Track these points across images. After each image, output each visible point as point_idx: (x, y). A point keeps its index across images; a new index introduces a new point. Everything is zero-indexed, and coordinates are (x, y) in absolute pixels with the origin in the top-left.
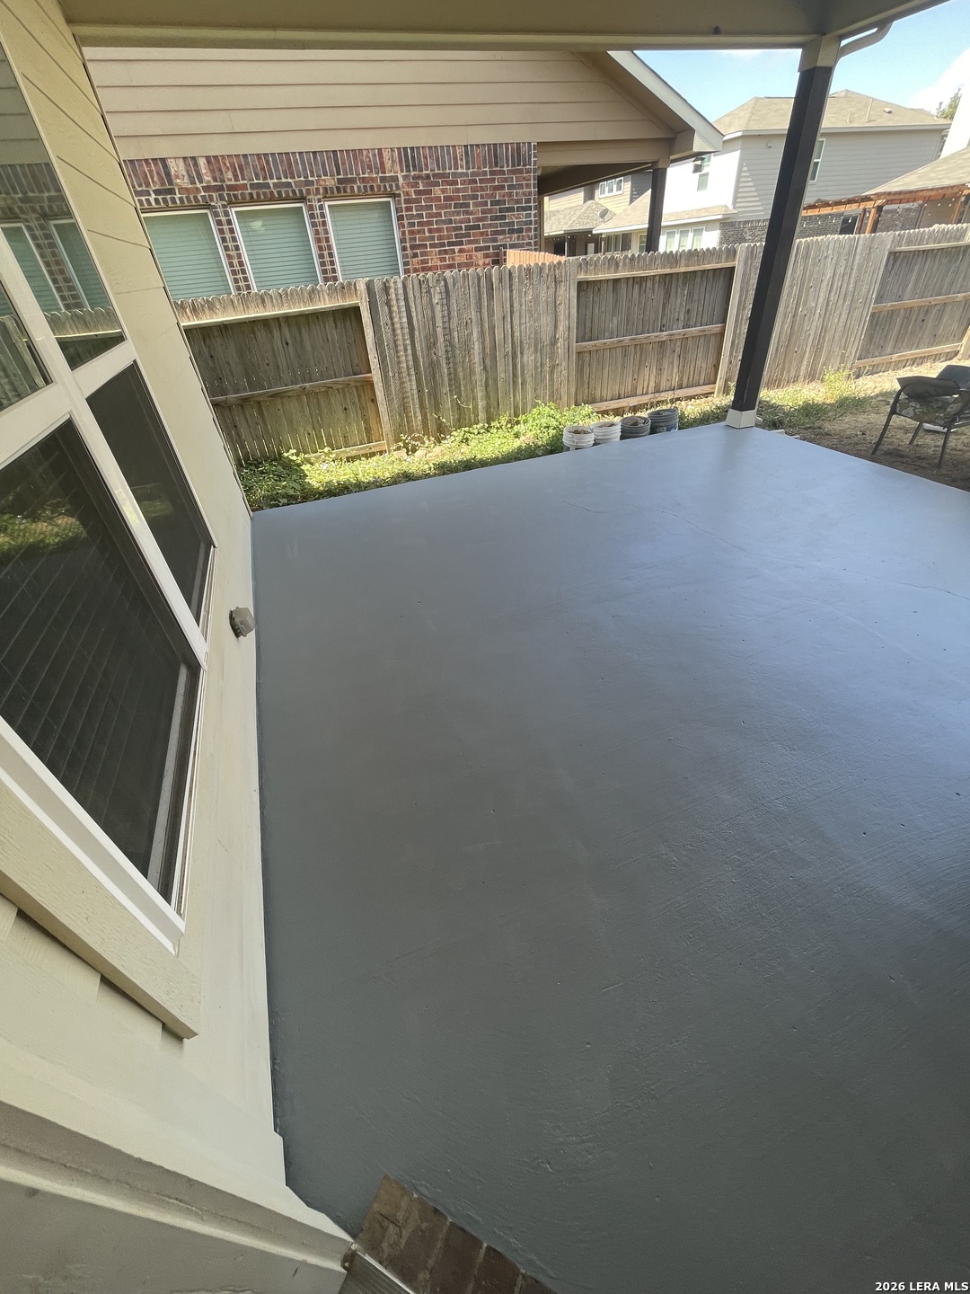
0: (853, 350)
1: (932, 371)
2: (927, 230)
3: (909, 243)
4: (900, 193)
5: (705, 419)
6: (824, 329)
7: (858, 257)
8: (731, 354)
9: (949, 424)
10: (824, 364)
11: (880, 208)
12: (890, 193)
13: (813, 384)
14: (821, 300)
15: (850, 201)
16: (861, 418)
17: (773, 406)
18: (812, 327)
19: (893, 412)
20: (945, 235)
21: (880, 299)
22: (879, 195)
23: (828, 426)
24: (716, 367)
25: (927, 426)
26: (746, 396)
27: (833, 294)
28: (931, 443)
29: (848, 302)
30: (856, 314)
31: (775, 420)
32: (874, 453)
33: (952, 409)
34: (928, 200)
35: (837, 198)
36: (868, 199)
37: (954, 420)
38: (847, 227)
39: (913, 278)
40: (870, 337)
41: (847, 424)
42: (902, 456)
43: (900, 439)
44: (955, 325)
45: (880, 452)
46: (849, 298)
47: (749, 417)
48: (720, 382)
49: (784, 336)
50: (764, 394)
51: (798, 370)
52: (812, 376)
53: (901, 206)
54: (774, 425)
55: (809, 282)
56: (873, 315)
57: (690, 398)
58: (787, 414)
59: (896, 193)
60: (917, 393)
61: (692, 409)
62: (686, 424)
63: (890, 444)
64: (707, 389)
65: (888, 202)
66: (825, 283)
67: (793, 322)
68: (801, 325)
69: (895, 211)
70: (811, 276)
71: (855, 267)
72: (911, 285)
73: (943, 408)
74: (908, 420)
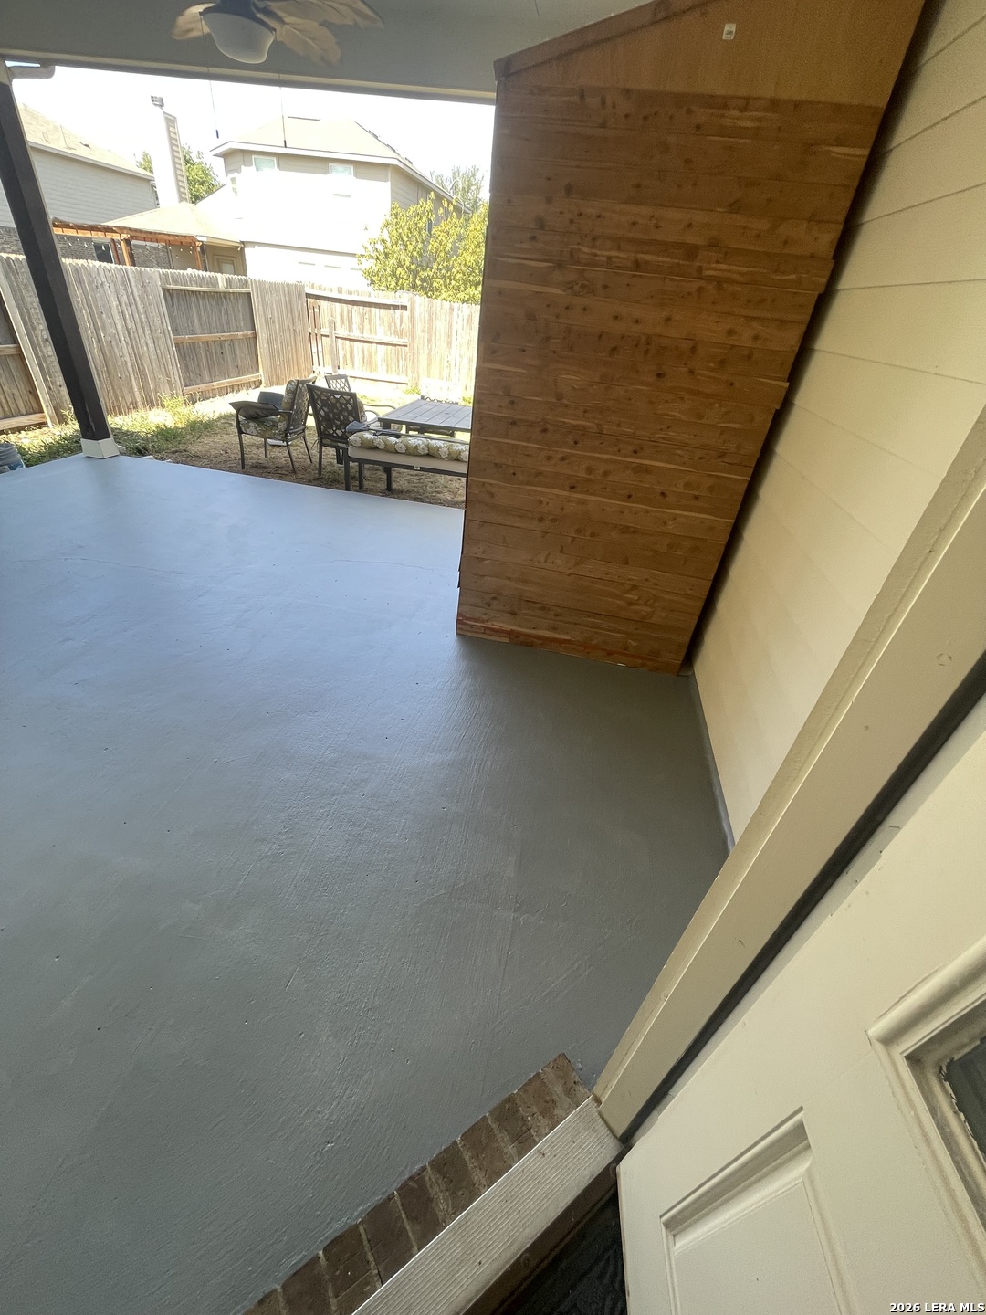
0: (176, 376)
1: (252, 396)
2: (181, 272)
3: (176, 282)
4: (141, 231)
6: (138, 357)
7: (135, 290)
9: (285, 438)
10: (156, 392)
11: (127, 242)
12: (130, 229)
13: (155, 411)
14: (119, 327)
15: (92, 228)
16: (217, 438)
17: (126, 433)
18: (124, 352)
19: (240, 432)
21: (176, 331)
22: (122, 229)
23: (193, 449)
24: (33, 392)
25: (269, 441)
26: (93, 424)
27: (128, 322)
28: (280, 455)
29: (148, 332)
30: (161, 343)
31: (138, 447)
32: (243, 468)
33: (282, 426)
35: (79, 222)
36: (108, 230)
37: (286, 436)
38: (103, 254)
39: (195, 315)
40: (186, 367)
41: (206, 444)
42: (265, 468)
43: (256, 454)
44: (248, 358)
45: (245, 466)
46: (147, 328)
48: (48, 413)
49: (98, 361)
50: (114, 421)
51: (133, 395)
52: (151, 403)
53: (148, 243)
54: (141, 452)
55: (97, 307)
56: (177, 345)
58: (146, 440)
59: (136, 230)
60: (252, 415)
63: (251, 459)
64: (35, 418)
65: (136, 238)
66: (115, 311)
67: (101, 348)
68: (111, 350)
69: (143, 247)
70: (95, 301)
71: (137, 298)
72: (196, 321)
73: (274, 425)
74: (255, 437)
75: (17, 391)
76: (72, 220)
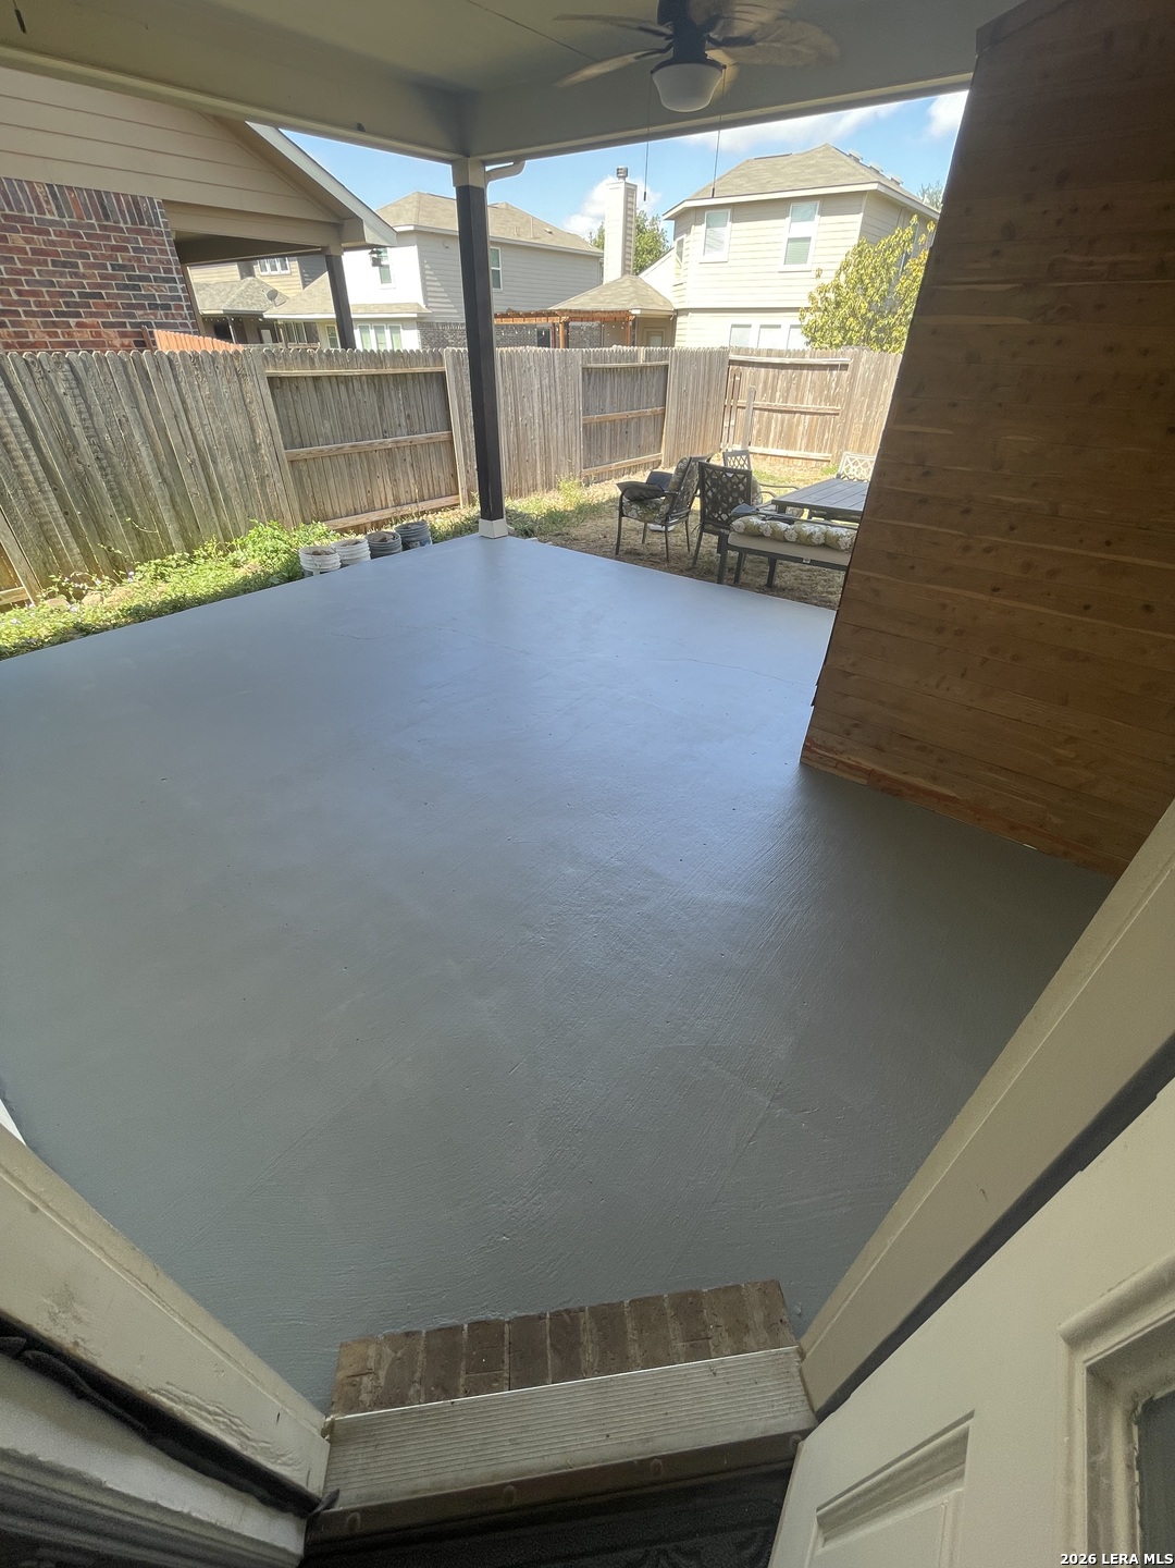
0: (577, 459)
1: (642, 477)
2: (607, 349)
3: (596, 361)
4: (579, 312)
5: (458, 531)
6: (546, 439)
7: (557, 371)
8: (466, 464)
9: (665, 523)
10: (556, 473)
11: (566, 324)
12: (570, 311)
13: (552, 493)
14: (536, 410)
15: (538, 315)
16: (600, 522)
17: (520, 515)
18: (536, 435)
19: (621, 515)
20: (621, 356)
21: (586, 411)
22: (563, 312)
23: (575, 532)
24: (454, 476)
25: (651, 526)
26: (492, 506)
27: (545, 405)
28: (657, 541)
29: (560, 414)
30: (571, 424)
31: (526, 529)
32: (617, 553)
33: (664, 509)
34: (603, 321)
35: (527, 310)
36: (551, 314)
37: (667, 520)
38: (544, 340)
39: (608, 393)
40: (589, 447)
41: (589, 528)
42: (639, 554)
43: (633, 540)
44: (652, 437)
45: (622, 552)
46: (560, 410)
47: (500, 526)
48: (462, 494)
49: (512, 445)
50: (508, 503)
51: (534, 478)
52: (549, 485)
53: (584, 323)
54: (527, 534)
55: (521, 392)
56: (585, 426)
57: (437, 510)
58: (536, 522)
59: (576, 311)
60: (636, 497)
61: (442, 521)
62: (438, 538)
63: (628, 544)
64: (450, 500)
65: (571, 319)
66: (535, 394)
67: (517, 431)
68: (525, 433)
69: (579, 328)
70: (521, 386)
71: (557, 380)
72: (608, 400)
73: (657, 509)
74: (638, 522)
75: (442, 475)
76: (522, 309)
